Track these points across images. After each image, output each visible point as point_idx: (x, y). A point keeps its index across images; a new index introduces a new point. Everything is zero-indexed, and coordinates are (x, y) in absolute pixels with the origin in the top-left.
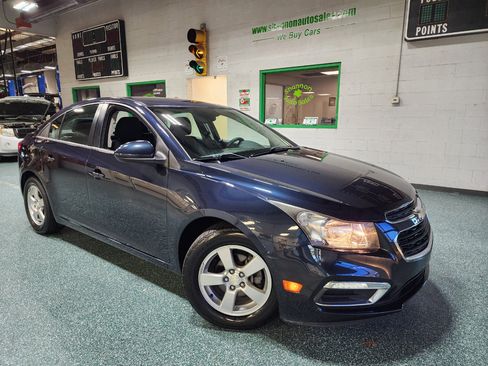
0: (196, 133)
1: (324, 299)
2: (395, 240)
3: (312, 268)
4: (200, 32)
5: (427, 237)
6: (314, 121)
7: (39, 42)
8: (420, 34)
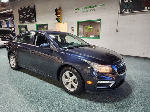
0: (60, 40)
1: (98, 86)
2: (116, 70)
3: (94, 78)
4: (59, 9)
5: (125, 69)
6: (93, 36)
7: (7, 11)
8: (124, 12)
